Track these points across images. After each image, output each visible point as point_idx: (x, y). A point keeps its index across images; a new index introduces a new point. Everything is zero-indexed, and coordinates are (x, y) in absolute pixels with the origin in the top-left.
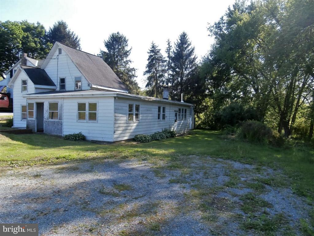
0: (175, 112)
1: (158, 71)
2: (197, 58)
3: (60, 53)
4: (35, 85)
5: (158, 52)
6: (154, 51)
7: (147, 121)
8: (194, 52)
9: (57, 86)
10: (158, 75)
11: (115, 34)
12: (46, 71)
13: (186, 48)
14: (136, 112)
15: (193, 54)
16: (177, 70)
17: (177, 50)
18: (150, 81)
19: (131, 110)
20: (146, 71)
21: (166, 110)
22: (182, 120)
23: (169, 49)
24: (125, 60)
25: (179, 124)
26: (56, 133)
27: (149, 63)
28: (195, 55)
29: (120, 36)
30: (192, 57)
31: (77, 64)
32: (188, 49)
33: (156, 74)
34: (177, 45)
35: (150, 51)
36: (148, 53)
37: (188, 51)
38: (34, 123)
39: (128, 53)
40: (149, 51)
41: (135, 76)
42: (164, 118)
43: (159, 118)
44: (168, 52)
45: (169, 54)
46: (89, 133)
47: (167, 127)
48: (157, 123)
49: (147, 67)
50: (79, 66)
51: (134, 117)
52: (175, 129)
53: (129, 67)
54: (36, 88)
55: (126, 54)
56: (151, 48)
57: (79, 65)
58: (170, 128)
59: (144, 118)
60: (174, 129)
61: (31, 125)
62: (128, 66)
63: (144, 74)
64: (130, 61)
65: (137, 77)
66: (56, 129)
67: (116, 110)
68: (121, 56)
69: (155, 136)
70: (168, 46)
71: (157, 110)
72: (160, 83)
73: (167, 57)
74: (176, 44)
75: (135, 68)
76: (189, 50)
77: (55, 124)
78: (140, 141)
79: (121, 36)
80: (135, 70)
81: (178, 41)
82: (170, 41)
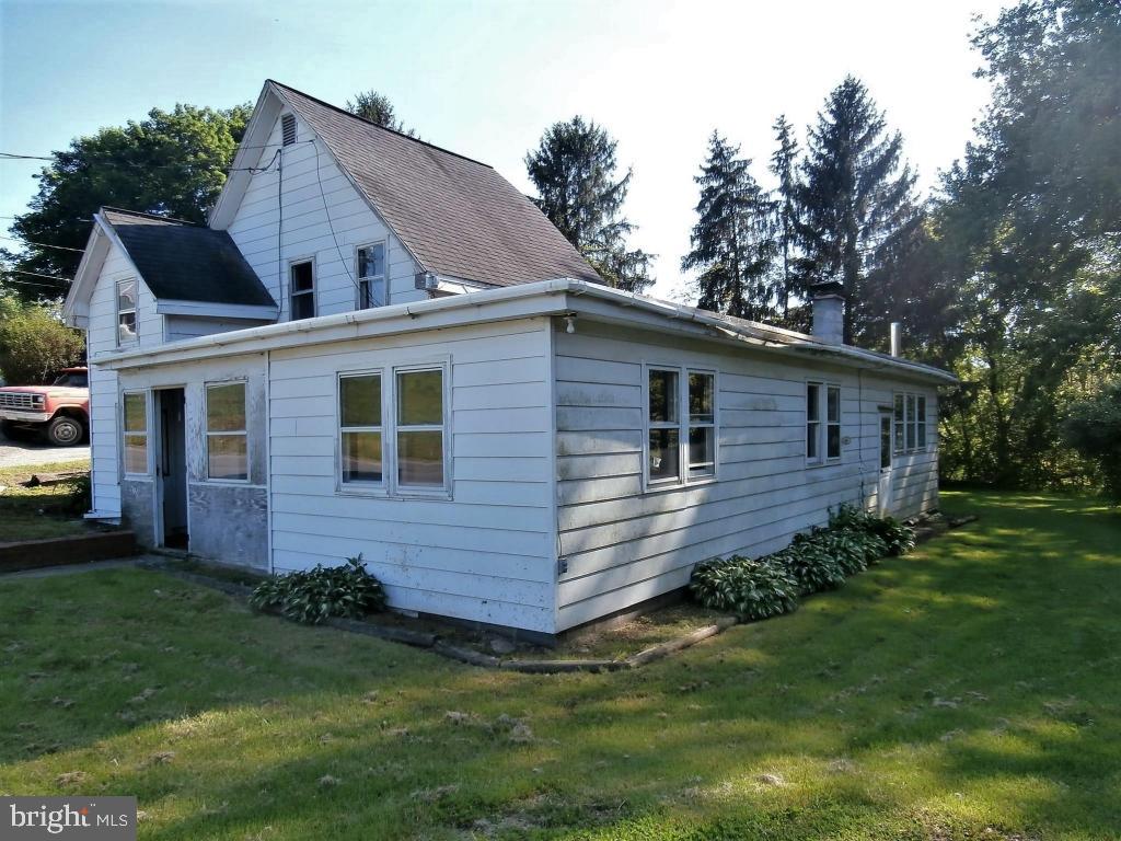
0: (881, 416)
1: (743, 248)
2: (913, 181)
3: (289, 138)
4: (163, 302)
5: (740, 170)
6: (723, 170)
7: (755, 469)
8: (897, 158)
9: (278, 303)
10: (742, 266)
11: (567, 126)
12: (237, 240)
13: (862, 143)
14: (692, 418)
15: (896, 168)
16: (827, 237)
17: (820, 157)
18: (710, 294)
19: (661, 406)
20: (693, 254)
21: (844, 405)
22: (910, 453)
23: (787, 156)
24: (605, 222)
25: (898, 477)
26: (241, 554)
27: (703, 221)
28: (907, 171)
29: (584, 130)
30: (891, 178)
31: (364, 178)
32: (868, 148)
33: (735, 263)
34: (818, 138)
35: (707, 171)
36: (698, 180)
37: (872, 155)
39: (616, 196)
40: (703, 174)
41: (649, 282)
42: (834, 451)
43: (811, 453)
44: (781, 171)
45: (786, 175)
46: (402, 566)
47: (850, 496)
48: (801, 478)
49: (697, 237)
50: (371, 190)
51: (685, 450)
52: (884, 505)
53: (622, 249)
54: (170, 318)
55: (610, 198)
56: (709, 161)
57: (375, 185)
58: (863, 497)
59: (740, 453)
60: (878, 506)
62: (617, 244)
63: (686, 266)
64: (626, 226)
65: (654, 282)
66: (239, 535)
67: (568, 411)
68: (589, 209)
69: (816, 563)
70: (779, 146)
71: (802, 404)
72: (752, 298)
73: (780, 190)
74: (817, 132)
75: (644, 252)
76: (875, 150)
77: (234, 503)
78: (729, 608)
79: (588, 130)
80: (644, 259)
81: (822, 119)
82: (786, 125)
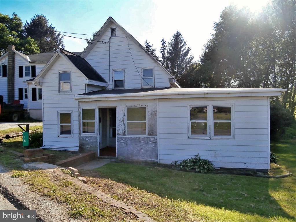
3: (113, 34)
4: (90, 80)
5: (153, 51)
9: (108, 82)
13: (181, 48)
17: (171, 50)
23: (164, 49)
26: (143, 157)
34: (171, 45)
38: (96, 142)
44: (162, 53)
46: (215, 156)
61: (88, 145)
66: (142, 151)
70: (162, 46)
73: (162, 57)
81: (171, 41)
82: (164, 41)
